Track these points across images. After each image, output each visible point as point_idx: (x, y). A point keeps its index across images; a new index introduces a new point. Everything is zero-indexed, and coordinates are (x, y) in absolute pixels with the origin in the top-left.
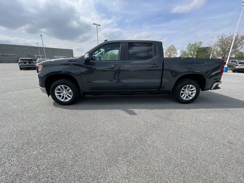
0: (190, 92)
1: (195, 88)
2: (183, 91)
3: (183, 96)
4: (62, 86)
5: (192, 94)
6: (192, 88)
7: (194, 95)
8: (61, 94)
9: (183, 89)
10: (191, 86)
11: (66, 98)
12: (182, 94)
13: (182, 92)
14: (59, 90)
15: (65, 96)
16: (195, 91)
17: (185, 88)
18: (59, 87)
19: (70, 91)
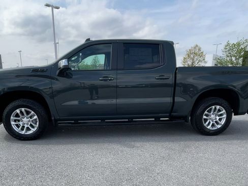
0: (218, 118)
1: (224, 111)
2: (207, 115)
3: (207, 123)
4: (23, 109)
5: (220, 120)
6: (219, 111)
7: (223, 122)
8: (21, 123)
9: (206, 112)
10: (218, 107)
11: (28, 129)
12: (206, 120)
13: (205, 117)
14: (17, 115)
15: (26, 126)
16: (225, 116)
17: (210, 111)
18: (18, 111)
19: (36, 117)
